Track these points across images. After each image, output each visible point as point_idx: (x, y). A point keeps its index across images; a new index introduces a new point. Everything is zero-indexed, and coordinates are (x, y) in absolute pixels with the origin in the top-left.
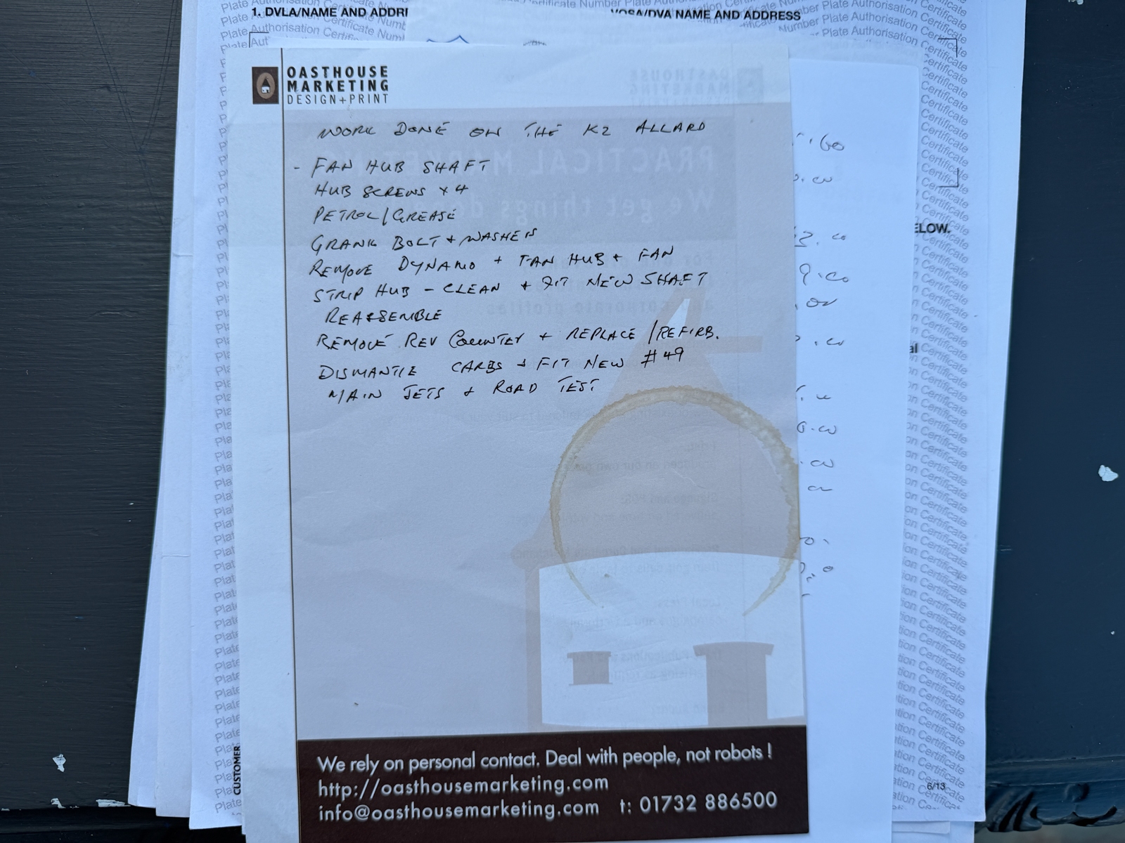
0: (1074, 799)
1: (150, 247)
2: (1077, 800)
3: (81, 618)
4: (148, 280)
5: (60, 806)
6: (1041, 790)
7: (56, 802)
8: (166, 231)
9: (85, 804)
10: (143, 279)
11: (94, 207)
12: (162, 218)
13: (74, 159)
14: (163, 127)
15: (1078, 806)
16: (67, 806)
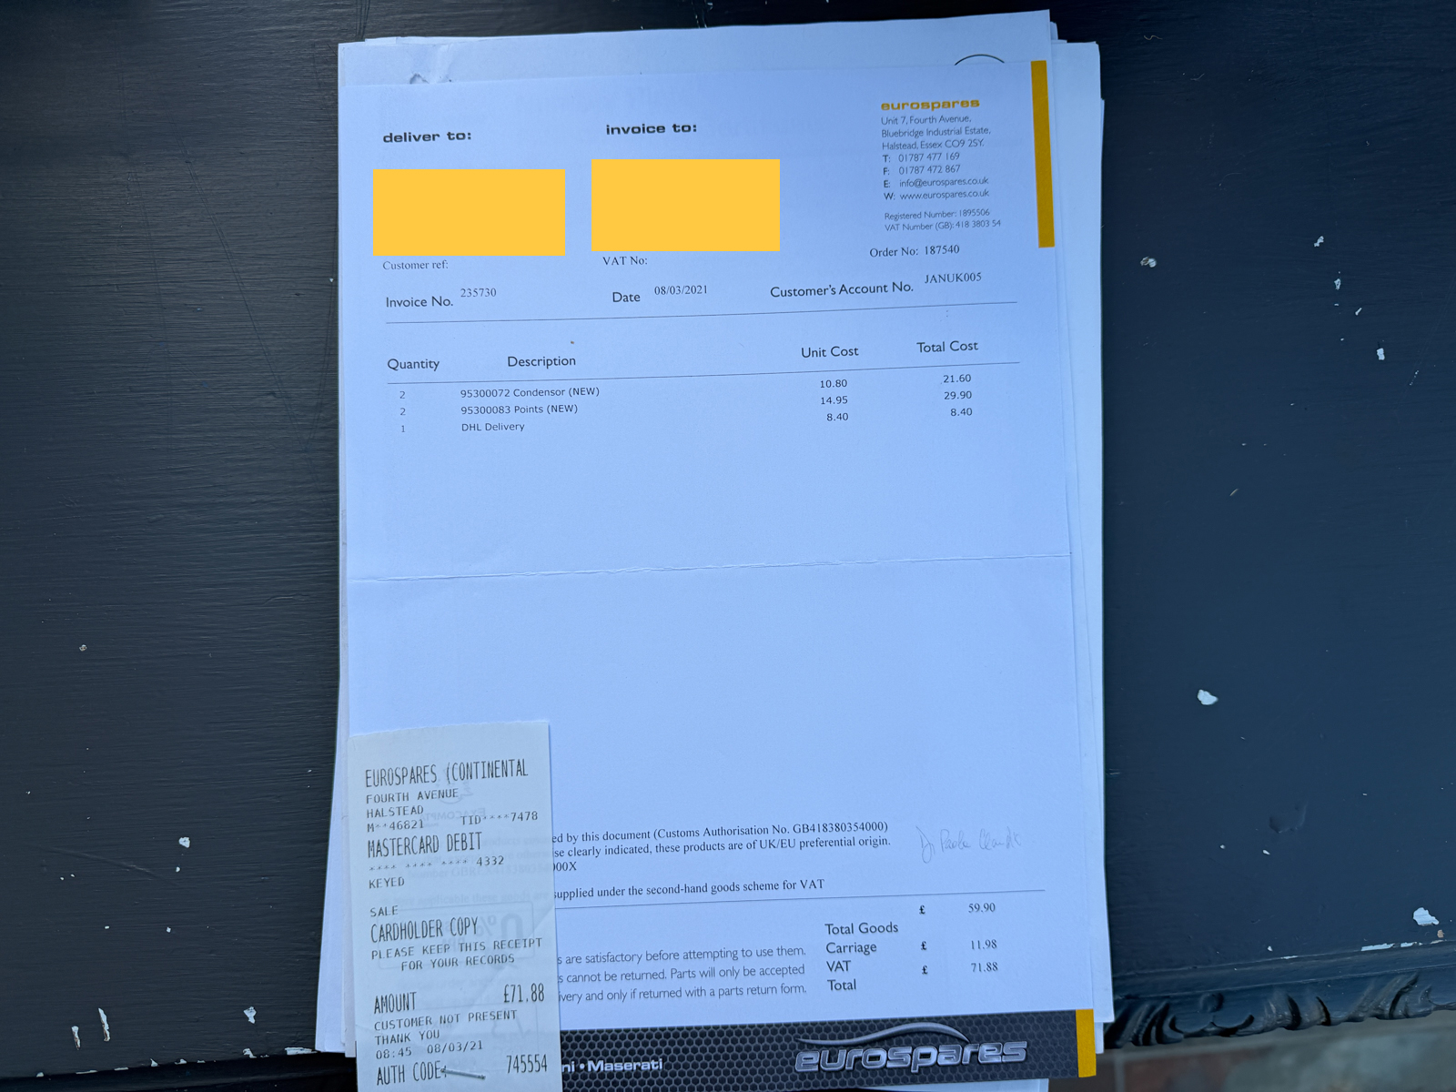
0: (1209, 1009)
1: (318, 537)
2: (1214, 1011)
3: (266, 878)
4: (317, 566)
5: (251, 1056)
6: (1176, 1001)
7: (248, 1052)
8: (332, 522)
9: (275, 1052)
10: (313, 566)
11: (265, 502)
12: (329, 509)
13: (247, 460)
14: (325, 428)
15: (1214, 1017)
16: (258, 1056)
